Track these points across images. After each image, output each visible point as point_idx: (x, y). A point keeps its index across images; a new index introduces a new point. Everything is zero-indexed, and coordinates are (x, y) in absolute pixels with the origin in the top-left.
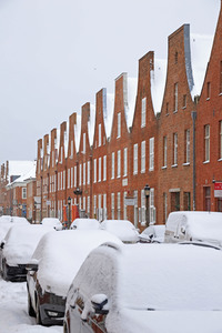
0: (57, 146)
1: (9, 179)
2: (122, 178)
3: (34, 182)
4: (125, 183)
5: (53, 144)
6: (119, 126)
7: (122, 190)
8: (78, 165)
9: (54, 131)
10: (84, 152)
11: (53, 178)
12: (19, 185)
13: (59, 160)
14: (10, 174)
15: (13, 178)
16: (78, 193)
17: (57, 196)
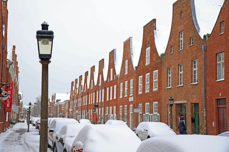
0: (83, 84)
1: (56, 102)
2: (129, 97)
3: (69, 102)
4: (131, 99)
5: (80, 83)
6: (127, 67)
7: (129, 103)
8: (96, 92)
9: (81, 77)
10: (100, 85)
11: (80, 100)
12: (61, 104)
13: (84, 90)
14: (56, 99)
15: (57, 101)
16: (97, 106)
17: (82, 108)
